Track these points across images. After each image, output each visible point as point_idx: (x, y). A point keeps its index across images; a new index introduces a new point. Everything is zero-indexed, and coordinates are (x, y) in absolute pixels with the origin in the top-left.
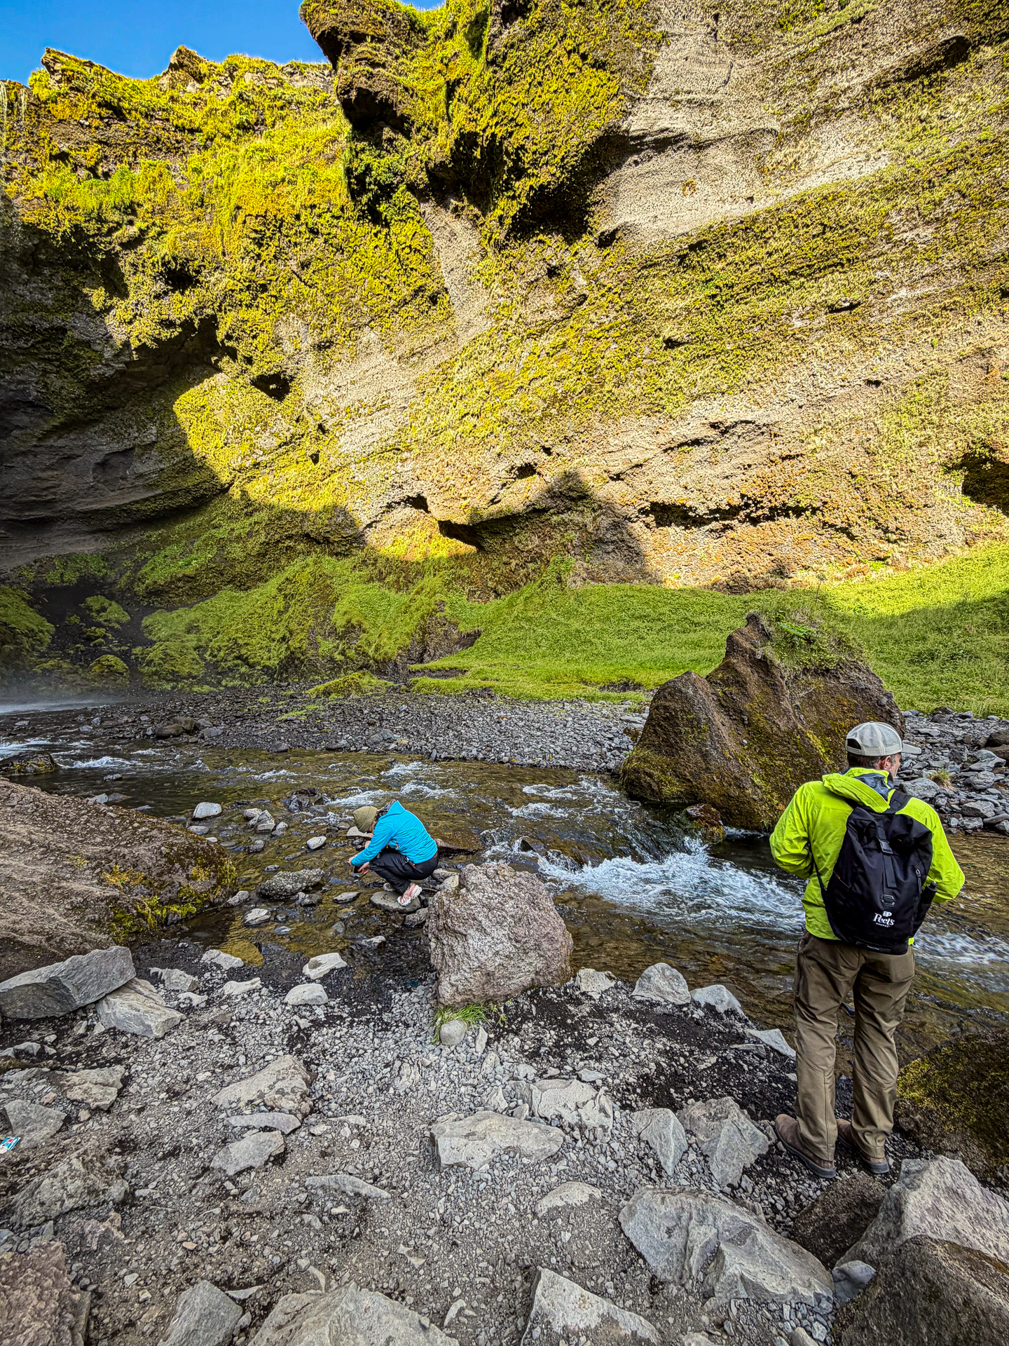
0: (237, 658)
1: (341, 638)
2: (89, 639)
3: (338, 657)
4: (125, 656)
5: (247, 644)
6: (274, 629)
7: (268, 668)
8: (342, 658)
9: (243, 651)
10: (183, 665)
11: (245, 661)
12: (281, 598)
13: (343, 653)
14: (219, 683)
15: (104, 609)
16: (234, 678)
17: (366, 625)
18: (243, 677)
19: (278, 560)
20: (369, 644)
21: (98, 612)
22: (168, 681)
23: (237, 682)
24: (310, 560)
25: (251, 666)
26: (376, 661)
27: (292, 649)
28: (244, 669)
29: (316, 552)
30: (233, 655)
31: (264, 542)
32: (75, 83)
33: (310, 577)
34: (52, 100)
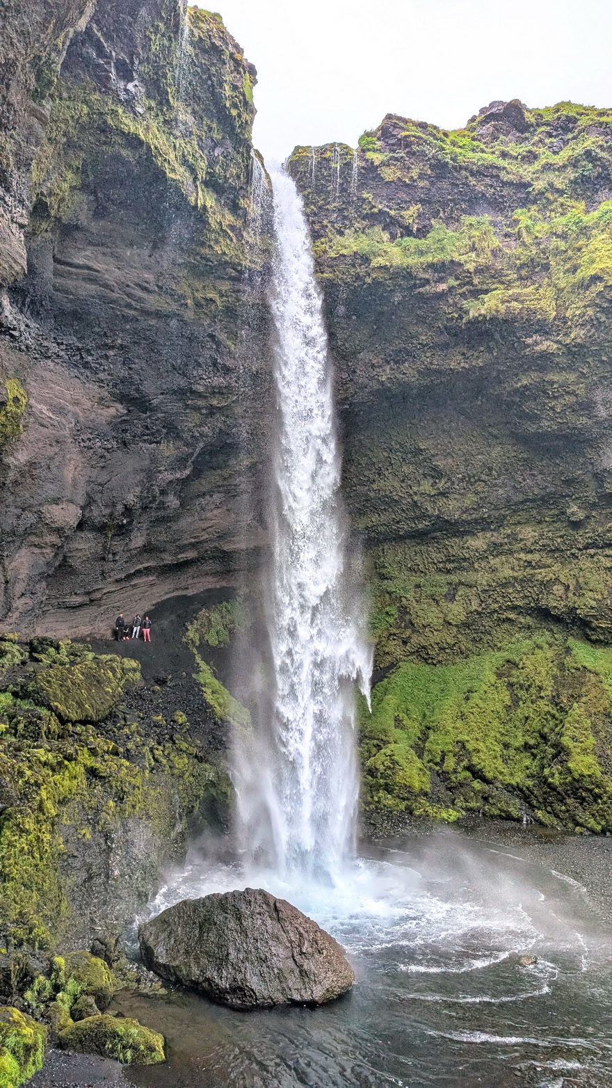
0: (466, 769)
5: (477, 751)
7: (516, 788)
10: (411, 776)
12: (503, 688)
14: (454, 802)
18: (480, 796)
19: (488, 634)
24: (539, 638)
25: (487, 781)
27: (577, 776)
28: (477, 785)
29: (551, 631)
30: (462, 764)
31: (476, 611)
32: (415, 148)
33: (551, 665)
34: (384, 164)
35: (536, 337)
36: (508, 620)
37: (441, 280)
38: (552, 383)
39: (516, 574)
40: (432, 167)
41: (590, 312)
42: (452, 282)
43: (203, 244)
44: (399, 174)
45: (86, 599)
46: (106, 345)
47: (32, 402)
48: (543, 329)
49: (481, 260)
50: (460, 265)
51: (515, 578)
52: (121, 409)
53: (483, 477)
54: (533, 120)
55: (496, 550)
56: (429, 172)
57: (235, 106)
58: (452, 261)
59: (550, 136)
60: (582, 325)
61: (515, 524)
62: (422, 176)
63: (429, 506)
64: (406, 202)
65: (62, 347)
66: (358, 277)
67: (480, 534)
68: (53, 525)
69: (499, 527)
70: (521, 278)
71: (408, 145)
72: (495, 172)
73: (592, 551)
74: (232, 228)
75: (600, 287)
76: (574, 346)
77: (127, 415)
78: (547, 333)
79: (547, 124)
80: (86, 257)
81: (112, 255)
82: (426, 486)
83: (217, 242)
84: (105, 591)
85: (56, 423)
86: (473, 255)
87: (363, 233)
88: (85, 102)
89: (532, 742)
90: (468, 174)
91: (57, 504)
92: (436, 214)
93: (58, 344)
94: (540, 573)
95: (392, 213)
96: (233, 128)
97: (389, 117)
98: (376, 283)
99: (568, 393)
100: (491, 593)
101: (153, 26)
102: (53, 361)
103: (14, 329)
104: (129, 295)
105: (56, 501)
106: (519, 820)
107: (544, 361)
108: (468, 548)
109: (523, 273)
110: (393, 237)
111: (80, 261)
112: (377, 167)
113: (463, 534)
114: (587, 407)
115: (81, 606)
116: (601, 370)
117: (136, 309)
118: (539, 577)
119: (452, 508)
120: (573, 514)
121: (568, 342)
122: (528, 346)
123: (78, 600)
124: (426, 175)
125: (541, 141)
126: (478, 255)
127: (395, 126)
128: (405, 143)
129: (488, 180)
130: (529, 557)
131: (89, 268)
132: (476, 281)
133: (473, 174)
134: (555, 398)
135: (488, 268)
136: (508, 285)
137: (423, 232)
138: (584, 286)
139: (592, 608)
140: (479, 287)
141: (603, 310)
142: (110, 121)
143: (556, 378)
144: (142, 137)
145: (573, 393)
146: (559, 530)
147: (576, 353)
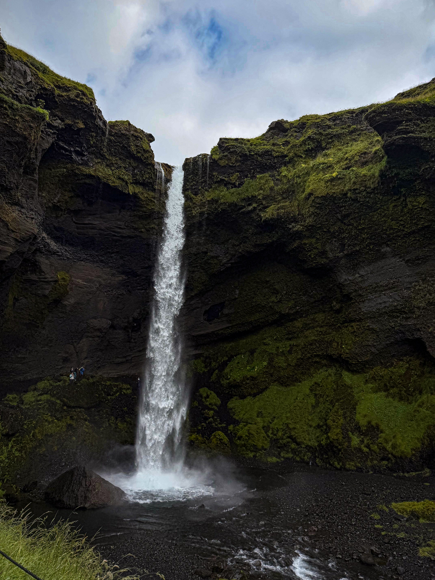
0: (288, 437)
1: (365, 435)
2: (206, 418)
3: (365, 450)
4: (225, 430)
5: (294, 428)
6: (310, 418)
7: (311, 447)
8: (367, 450)
9: (293, 433)
10: (258, 440)
11: (294, 440)
12: (312, 397)
13: (368, 446)
14: (279, 454)
15: (208, 396)
16: (288, 452)
17: (382, 427)
18: (294, 451)
19: (309, 369)
20: (387, 441)
21: (206, 398)
22: (251, 451)
23: (290, 455)
24: (331, 371)
25: (298, 444)
26: (394, 456)
27: (331, 439)
28: (293, 446)
29: (335, 367)
30: (286, 435)
31: (300, 358)
32: (232, 150)
33: (333, 384)
34: (220, 159)
35: (293, 224)
36: (316, 362)
37: (250, 205)
38: (305, 244)
39: (316, 338)
40: (241, 157)
41: (312, 210)
42: (255, 205)
43: (142, 207)
44: (227, 162)
45: (124, 360)
46: (109, 252)
47: (73, 279)
48: (295, 220)
49: (265, 193)
50: (255, 196)
51: (315, 340)
52: (124, 277)
53: (294, 292)
54: (288, 127)
55: (306, 327)
56: (240, 159)
57: (139, 152)
58: (252, 196)
59: (296, 132)
60: (310, 216)
61: (314, 313)
62: (237, 161)
63: (276, 307)
64: (232, 173)
65: (88, 256)
66: (216, 209)
67: (299, 320)
68: (95, 328)
69: (307, 315)
70: (284, 198)
71: (229, 149)
72: (270, 153)
73: (346, 324)
74: (154, 198)
75: (312, 198)
76: (309, 226)
77: (128, 279)
78: (297, 222)
79: (295, 127)
80: (89, 220)
81: (101, 217)
82: (273, 299)
83: (148, 205)
84: (133, 356)
85: (88, 286)
86: (261, 192)
87: (216, 189)
88: (64, 168)
89: (321, 424)
90: (258, 156)
91: (96, 319)
92: (247, 177)
93: (86, 255)
94: (326, 337)
95: (226, 179)
96: (142, 161)
97: (221, 139)
98: (223, 210)
99: (314, 248)
100: (306, 349)
101: (89, 135)
102: (84, 262)
103: (58, 252)
104: (114, 232)
105: (95, 318)
106: (308, 463)
107: (298, 235)
108: (295, 327)
109: (284, 196)
110: (228, 189)
111: (87, 222)
112: (217, 161)
113: (292, 320)
114: (324, 253)
115: (122, 363)
116: (326, 235)
117: (118, 236)
118: (326, 339)
119: (285, 308)
120: (334, 306)
121: (306, 225)
122: (291, 229)
123: (120, 360)
124: (238, 160)
125: (292, 135)
126: (264, 191)
127: (223, 143)
128: (227, 149)
129: (267, 157)
130: (322, 329)
131: (91, 224)
132: (264, 202)
133: (260, 156)
134: (310, 251)
135: (268, 196)
136: (279, 202)
137: (241, 185)
138: (307, 198)
139: (347, 353)
140: (266, 205)
141: (317, 208)
142: (77, 172)
143: (307, 242)
144: (93, 174)
145: (316, 248)
146: (332, 315)
147: (311, 229)
